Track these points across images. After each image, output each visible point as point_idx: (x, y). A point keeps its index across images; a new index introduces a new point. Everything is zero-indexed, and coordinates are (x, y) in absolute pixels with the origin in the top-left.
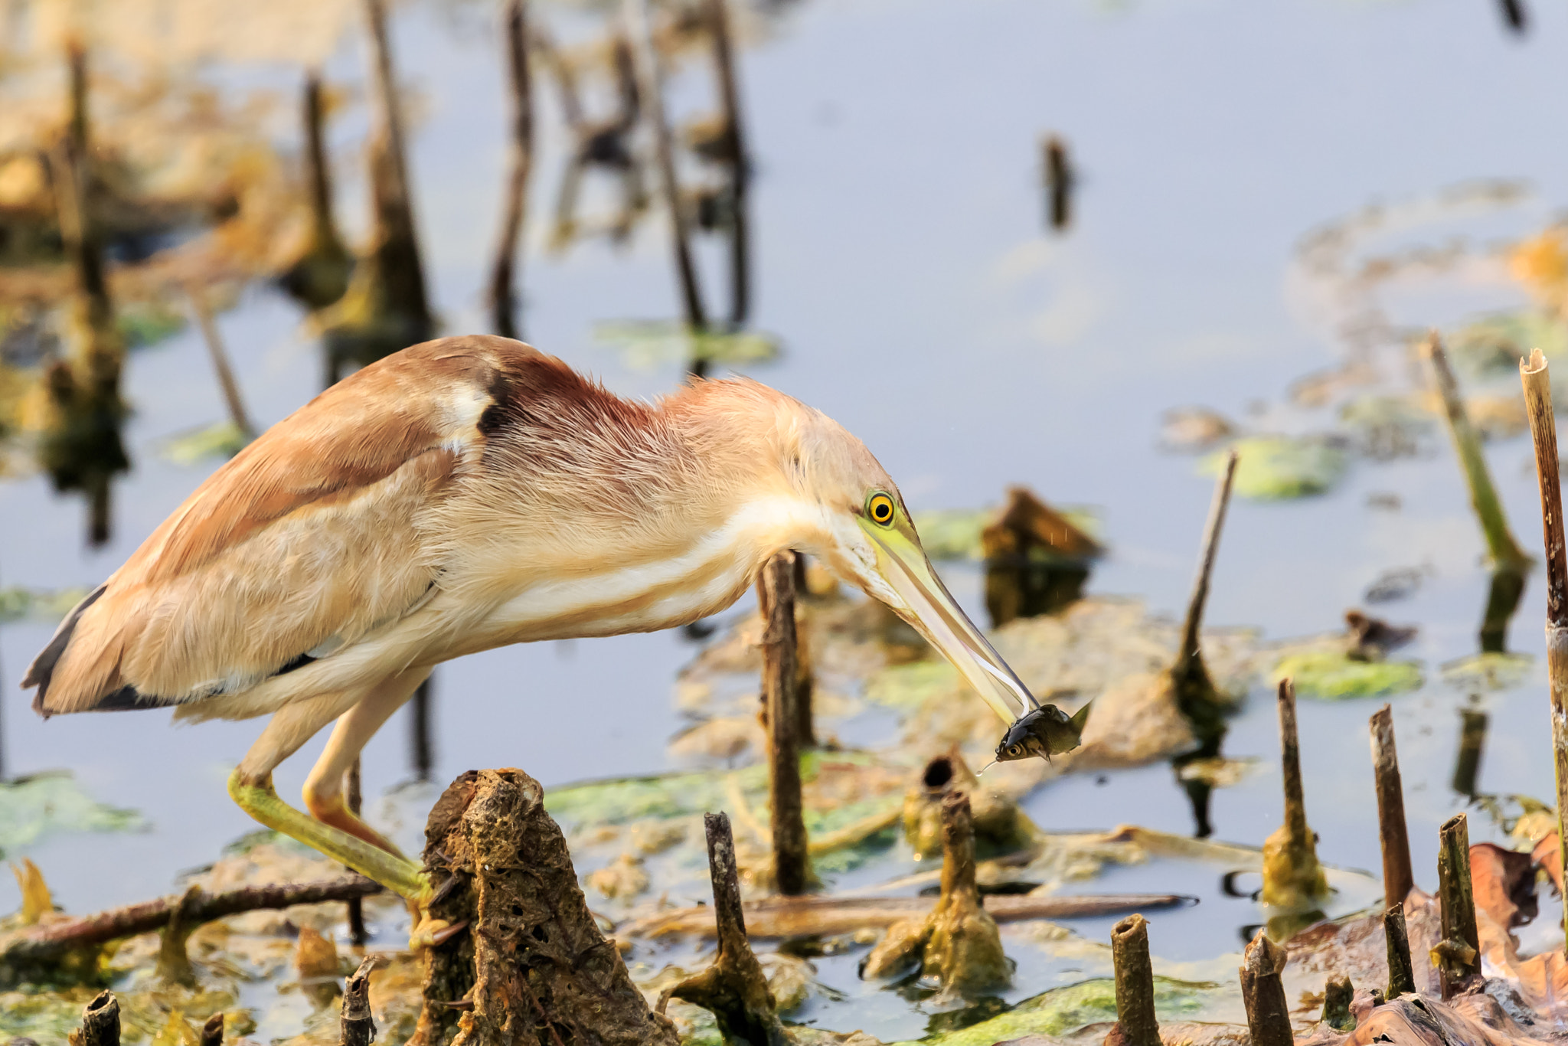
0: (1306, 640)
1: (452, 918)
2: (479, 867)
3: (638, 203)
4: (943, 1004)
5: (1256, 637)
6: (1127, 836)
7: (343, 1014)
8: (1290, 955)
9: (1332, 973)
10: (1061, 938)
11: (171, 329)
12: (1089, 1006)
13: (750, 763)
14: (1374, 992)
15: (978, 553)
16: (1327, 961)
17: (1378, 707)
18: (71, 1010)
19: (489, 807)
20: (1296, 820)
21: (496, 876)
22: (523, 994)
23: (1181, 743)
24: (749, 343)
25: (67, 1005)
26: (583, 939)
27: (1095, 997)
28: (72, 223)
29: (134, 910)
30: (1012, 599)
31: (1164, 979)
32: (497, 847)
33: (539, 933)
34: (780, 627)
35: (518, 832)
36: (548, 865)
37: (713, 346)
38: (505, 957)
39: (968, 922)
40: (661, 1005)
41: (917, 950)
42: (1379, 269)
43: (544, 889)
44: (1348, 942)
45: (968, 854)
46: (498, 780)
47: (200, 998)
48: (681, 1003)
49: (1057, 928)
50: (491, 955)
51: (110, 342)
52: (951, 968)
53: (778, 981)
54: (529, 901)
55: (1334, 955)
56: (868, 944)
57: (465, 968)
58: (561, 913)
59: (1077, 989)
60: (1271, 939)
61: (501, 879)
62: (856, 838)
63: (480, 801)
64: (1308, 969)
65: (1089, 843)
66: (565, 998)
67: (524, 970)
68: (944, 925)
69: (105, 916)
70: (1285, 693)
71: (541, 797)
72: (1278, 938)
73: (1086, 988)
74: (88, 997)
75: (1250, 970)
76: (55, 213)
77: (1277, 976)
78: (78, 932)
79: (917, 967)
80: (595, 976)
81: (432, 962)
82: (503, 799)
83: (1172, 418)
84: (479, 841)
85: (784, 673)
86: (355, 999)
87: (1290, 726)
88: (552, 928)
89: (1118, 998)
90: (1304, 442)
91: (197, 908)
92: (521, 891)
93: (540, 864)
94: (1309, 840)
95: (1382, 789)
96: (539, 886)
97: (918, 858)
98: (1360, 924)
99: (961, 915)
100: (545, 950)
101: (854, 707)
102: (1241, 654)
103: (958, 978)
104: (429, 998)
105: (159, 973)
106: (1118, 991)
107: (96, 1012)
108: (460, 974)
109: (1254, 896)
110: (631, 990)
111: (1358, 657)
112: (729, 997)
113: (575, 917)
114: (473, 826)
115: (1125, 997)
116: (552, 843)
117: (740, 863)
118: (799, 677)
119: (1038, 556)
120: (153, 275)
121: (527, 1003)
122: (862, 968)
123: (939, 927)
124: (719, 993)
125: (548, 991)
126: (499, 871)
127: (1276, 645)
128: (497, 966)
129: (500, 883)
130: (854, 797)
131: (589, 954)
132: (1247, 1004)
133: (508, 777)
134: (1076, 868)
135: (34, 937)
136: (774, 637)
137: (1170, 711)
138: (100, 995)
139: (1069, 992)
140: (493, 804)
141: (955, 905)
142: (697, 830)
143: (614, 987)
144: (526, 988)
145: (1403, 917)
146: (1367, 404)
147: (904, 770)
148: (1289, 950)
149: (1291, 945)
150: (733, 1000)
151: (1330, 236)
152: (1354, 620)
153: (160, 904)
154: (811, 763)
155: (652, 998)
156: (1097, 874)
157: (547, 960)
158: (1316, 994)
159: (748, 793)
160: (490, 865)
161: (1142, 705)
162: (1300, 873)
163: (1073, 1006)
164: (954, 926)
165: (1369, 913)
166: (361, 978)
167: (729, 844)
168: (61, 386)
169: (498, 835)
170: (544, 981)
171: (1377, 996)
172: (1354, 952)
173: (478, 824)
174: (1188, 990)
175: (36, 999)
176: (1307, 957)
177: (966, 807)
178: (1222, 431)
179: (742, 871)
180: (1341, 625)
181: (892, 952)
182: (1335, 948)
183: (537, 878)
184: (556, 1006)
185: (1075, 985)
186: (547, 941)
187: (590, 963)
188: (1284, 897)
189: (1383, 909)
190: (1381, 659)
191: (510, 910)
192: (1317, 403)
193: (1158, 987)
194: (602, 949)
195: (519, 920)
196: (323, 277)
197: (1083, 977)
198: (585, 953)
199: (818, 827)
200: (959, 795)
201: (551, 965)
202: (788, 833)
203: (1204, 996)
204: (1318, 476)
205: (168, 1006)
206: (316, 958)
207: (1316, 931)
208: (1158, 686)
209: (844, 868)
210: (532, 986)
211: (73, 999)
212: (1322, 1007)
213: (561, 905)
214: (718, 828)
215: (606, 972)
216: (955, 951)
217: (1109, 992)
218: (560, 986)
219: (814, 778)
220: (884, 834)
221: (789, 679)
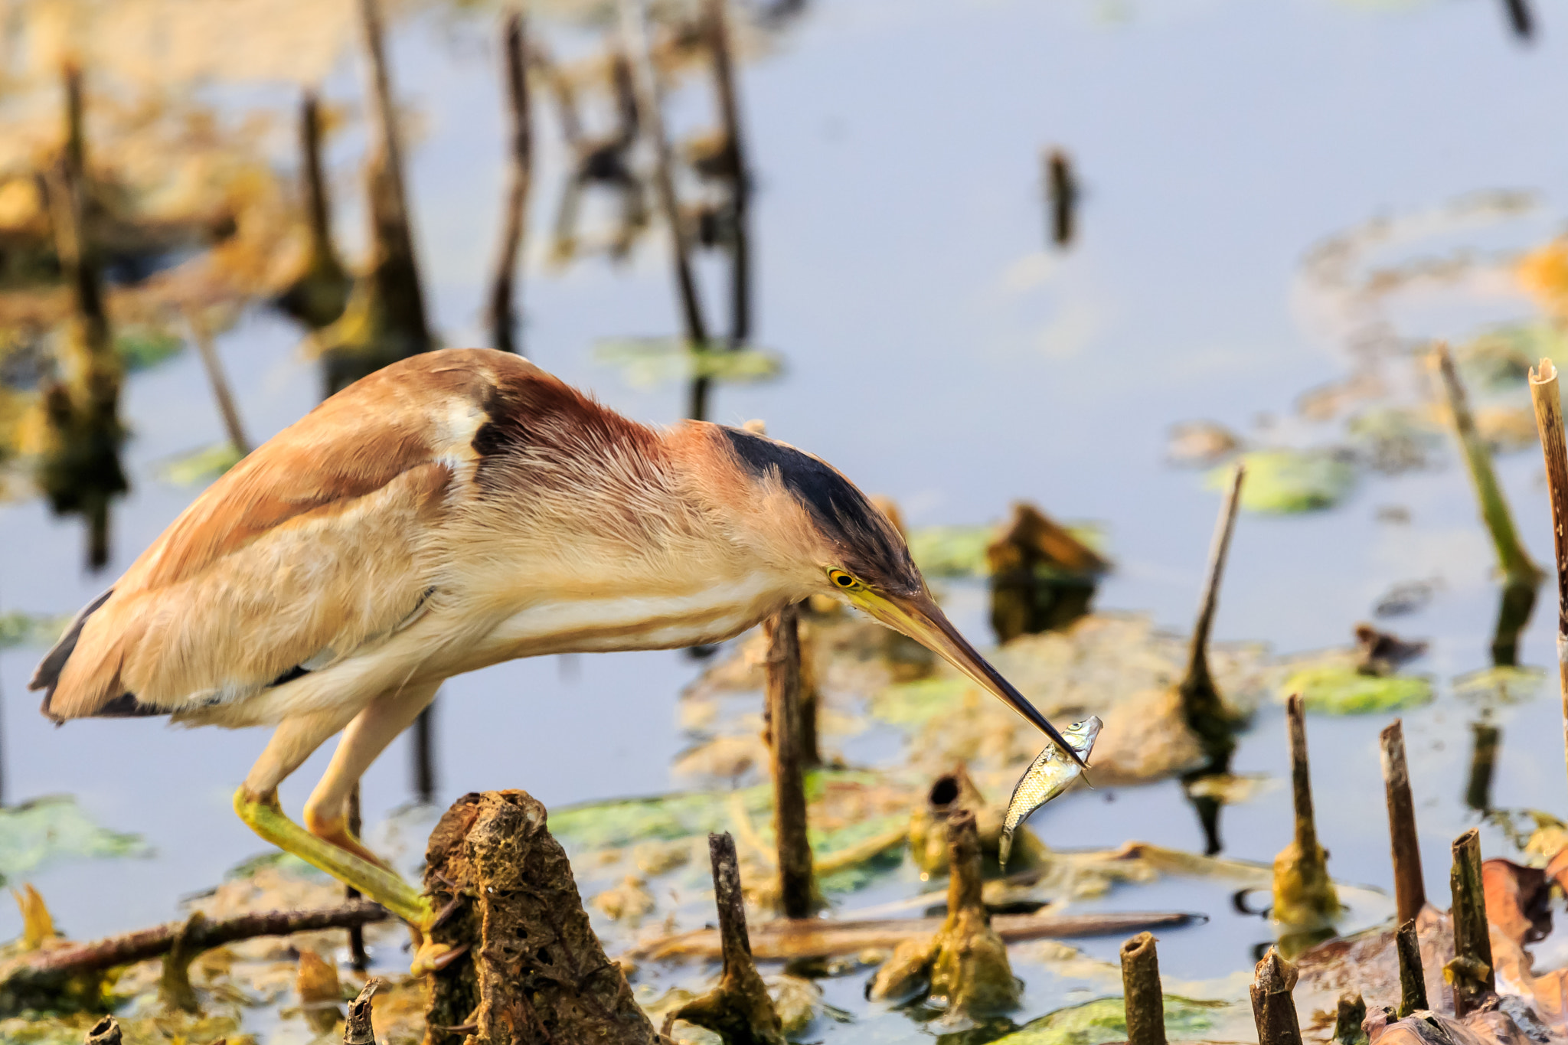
0: (1313, 654)
1: (454, 942)
2: (482, 889)
3: (637, 220)
4: (951, 1024)
5: (1266, 653)
6: (1135, 853)
7: (346, 1038)
8: (1301, 973)
9: (1344, 991)
10: (1069, 957)
11: (168, 350)
12: (1098, 1026)
13: (755, 783)
14: (1386, 1010)
15: (983, 569)
16: (1339, 978)
17: (1388, 722)
18: (73, 1037)
19: (492, 829)
20: (1306, 836)
21: (499, 898)
22: (528, 1017)
23: (1190, 759)
24: (750, 361)
25: (69, 1031)
26: (588, 961)
27: (1105, 1016)
28: (68, 245)
29: (136, 937)
30: (1019, 615)
31: (1173, 998)
32: (501, 869)
33: (544, 955)
34: (783, 645)
35: (522, 854)
36: (553, 887)
37: (715, 363)
38: (510, 981)
39: (976, 941)
40: (667, 1028)
41: (925, 969)
42: (1386, 280)
43: (547, 912)
44: (1360, 959)
45: (976, 873)
46: (501, 802)
47: (203, 1024)
48: (687, 1025)
49: (1064, 948)
50: (495, 978)
51: (108, 364)
52: (959, 988)
53: (784, 1002)
54: (534, 923)
55: (1346, 973)
56: (873, 964)
57: (467, 992)
58: (565, 935)
59: (1086, 1009)
60: (1280, 956)
61: (505, 902)
62: (862, 857)
63: (483, 823)
64: (1319, 986)
65: (1096, 861)
66: (570, 1021)
67: (528, 993)
68: (951, 945)
69: (108, 943)
70: (1295, 710)
71: (545, 818)
72: (1289, 955)
73: (1095, 1008)
74: (90, 1023)
75: (1261, 988)
76: (52, 235)
77: (1288, 994)
78: (80, 959)
79: (924, 988)
80: (600, 998)
81: (435, 987)
82: (506, 821)
83: (1178, 432)
84: (483, 863)
85: (788, 691)
86: (359, 1023)
87: (1299, 742)
88: (556, 951)
89: (1128, 1017)
90: (1311, 456)
91: (200, 935)
92: (525, 914)
93: (544, 886)
94: (1319, 856)
95: (1393, 805)
96: (543, 908)
97: (925, 877)
98: (1371, 942)
99: (968, 934)
100: (549, 972)
101: (859, 725)
102: (1250, 670)
103: (967, 998)
104: (432, 1022)
105: (161, 998)
106: (1128, 1010)
107: (98, 1038)
108: (463, 998)
109: (1265, 914)
110: (636, 1012)
111: (1368, 671)
112: (734, 1019)
113: (579, 940)
114: (476, 848)
115: (1134, 1016)
116: (556, 864)
117: (745, 883)
118: (804, 696)
119: (1044, 572)
120: (150, 297)
121: (532, 1026)
122: (869, 988)
123: (947, 947)
124: (724, 1015)
125: (553, 1014)
126: (503, 893)
127: (1285, 660)
128: (502, 989)
129: (504, 906)
130: (861, 815)
131: (593, 976)
132: (1258, 1023)
133: (511, 798)
134: (1084, 887)
135: (37, 964)
136: (779, 655)
137: (1179, 728)
138: (102, 1020)
139: (1077, 1012)
140: (497, 825)
141: (962, 925)
142: (701, 850)
143: (619, 1010)
144: (531, 1011)
145: (1415, 933)
146: (1375, 416)
147: (910, 789)
148: (1300, 967)
149: (1302, 963)
150: (739, 1022)
151: (1336, 248)
152: (1364, 634)
153: (163, 930)
154: (816, 782)
155: (657, 1020)
156: (1105, 893)
157: (552, 983)
158: (1328, 1012)
159: (752, 813)
160: (494, 888)
161: (1151, 722)
162: (1312, 890)
163: (1082, 1026)
164: (962, 945)
165: (1381, 931)
166: (364, 1002)
167: (734, 864)
168: (59, 409)
169: (502, 857)
170: (549, 1004)
171: (1390, 1013)
172: (1366, 970)
173: (481, 847)
174: (1198, 1009)
175: (38, 1025)
176: (1319, 975)
177: (972, 825)
178: (1228, 446)
179: (747, 891)
180: (1350, 639)
181: (899, 972)
182: (1346, 966)
183: (541, 901)
184: (561, 1029)
185: (1085, 1004)
186: (551, 964)
187: (595, 986)
188: (1295, 914)
189: (1395, 926)
190: (1392, 672)
191: (515, 933)
192: (1325, 416)
193: (1168, 1006)
194: (607, 972)
195: (523, 942)
196: (321, 297)
197: (1091, 996)
198: (590, 975)
199: (824, 847)
200: (965, 813)
201: (555, 989)
202: (793, 853)
203: (1215, 1015)
204: (1326, 489)
205: (171, 1031)
206: (317, 981)
207: (1328, 948)
208: (1165, 703)
209: (849, 888)
210: (537, 1009)
211: (75, 1025)
212: (1334, 1025)
213: (565, 927)
214: (723, 848)
215: (611, 994)
216: (963, 971)
217: (1118, 1011)
218: (565, 1009)
219: (819, 797)
220: (891, 854)
221: (792, 697)
